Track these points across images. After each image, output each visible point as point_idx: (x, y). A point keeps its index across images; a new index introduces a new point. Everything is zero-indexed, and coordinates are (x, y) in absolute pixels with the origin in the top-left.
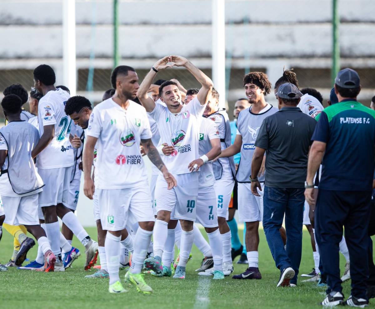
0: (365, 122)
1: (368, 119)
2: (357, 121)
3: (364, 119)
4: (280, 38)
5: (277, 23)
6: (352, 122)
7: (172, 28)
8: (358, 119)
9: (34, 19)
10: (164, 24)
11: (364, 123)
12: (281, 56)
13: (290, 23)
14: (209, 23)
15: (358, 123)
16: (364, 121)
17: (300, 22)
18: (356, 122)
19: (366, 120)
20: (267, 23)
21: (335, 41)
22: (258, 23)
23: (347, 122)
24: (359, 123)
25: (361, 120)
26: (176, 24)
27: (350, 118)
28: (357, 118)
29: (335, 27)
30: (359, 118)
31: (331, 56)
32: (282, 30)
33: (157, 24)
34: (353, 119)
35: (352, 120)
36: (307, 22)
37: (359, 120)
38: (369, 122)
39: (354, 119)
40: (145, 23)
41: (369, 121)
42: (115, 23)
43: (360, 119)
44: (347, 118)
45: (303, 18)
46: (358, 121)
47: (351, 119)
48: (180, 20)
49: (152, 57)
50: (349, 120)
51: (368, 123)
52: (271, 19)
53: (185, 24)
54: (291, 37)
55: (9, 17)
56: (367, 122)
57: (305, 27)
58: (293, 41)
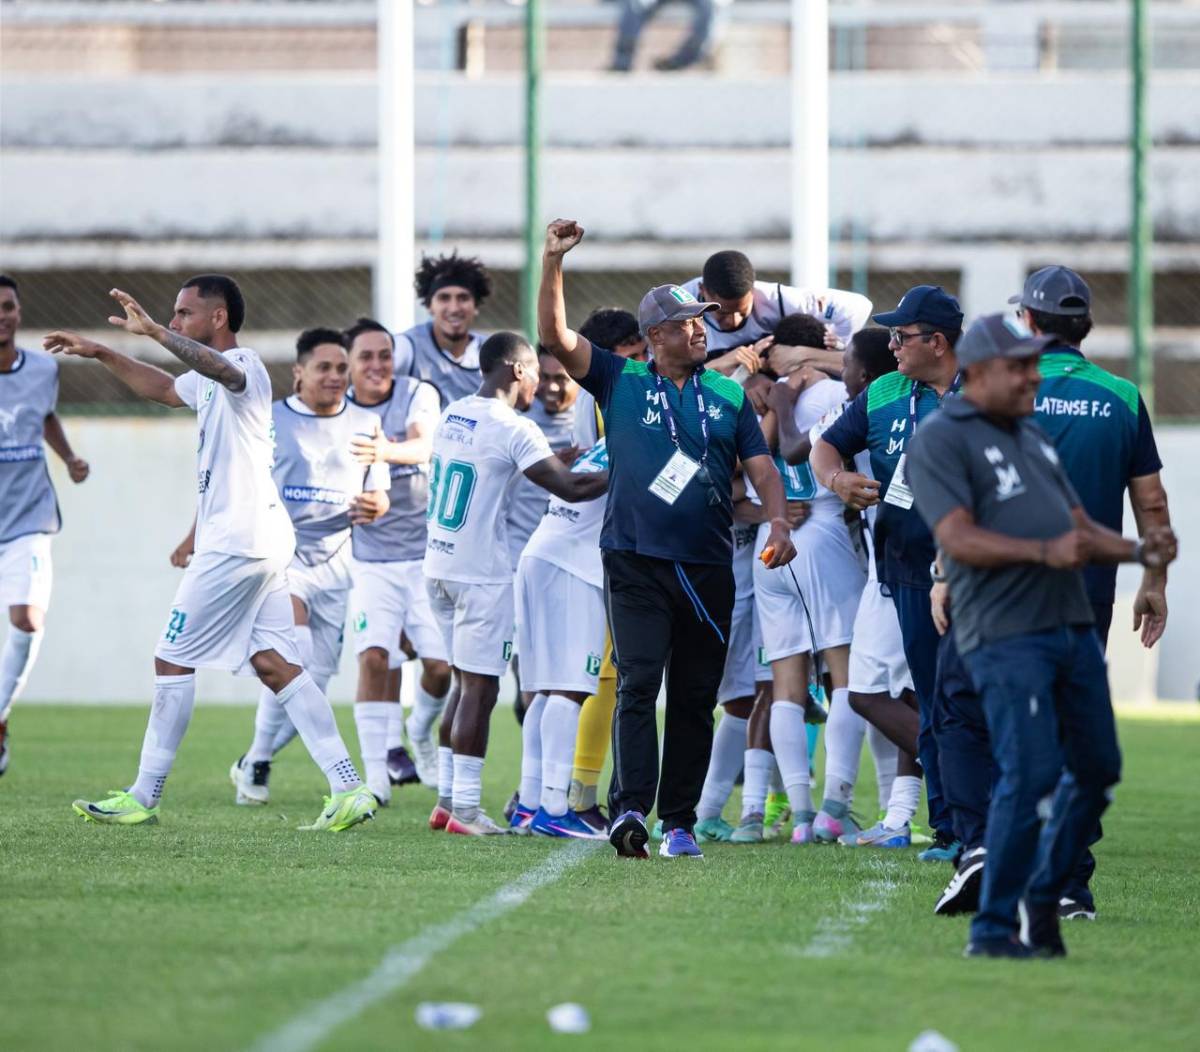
0: (1097, 413)
1: (1108, 405)
2: (1074, 409)
3: (1095, 404)
4: (1001, 187)
5: (996, 146)
6: (1059, 412)
7: (703, 159)
8: (1077, 402)
9: (322, 130)
10: (683, 146)
11: (1093, 414)
12: (1006, 238)
13: (1032, 147)
14: (786, 144)
15: (1075, 413)
16: (1095, 409)
17: (1061, 144)
18: (1070, 413)
19: (1100, 408)
20: (965, 145)
21: (1138, 196)
22: (942, 144)
23: (1045, 410)
24: (1079, 415)
25: (1086, 407)
26: (714, 146)
27: (1053, 400)
28: (1074, 401)
29: (1138, 158)
30: (1081, 399)
31: (1129, 237)
32: (1007, 166)
33: (662, 146)
34: (1062, 404)
35: (1059, 406)
36: (1079, 144)
37: (1079, 406)
38: (1107, 415)
39: (1066, 403)
40: (630, 144)
41: (1108, 409)
42: (529, 141)
43: (1084, 403)
44: (1046, 400)
45: (1067, 132)
46: (1077, 407)
47: (1056, 404)
48: (725, 135)
49: (647, 238)
50: (1051, 404)
51: (1103, 416)
52: (979, 134)
53: (740, 146)
54: (1033, 186)
55: (254, 124)
56: (1101, 414)
57: (1073, 158)
58: (1039, 198)
